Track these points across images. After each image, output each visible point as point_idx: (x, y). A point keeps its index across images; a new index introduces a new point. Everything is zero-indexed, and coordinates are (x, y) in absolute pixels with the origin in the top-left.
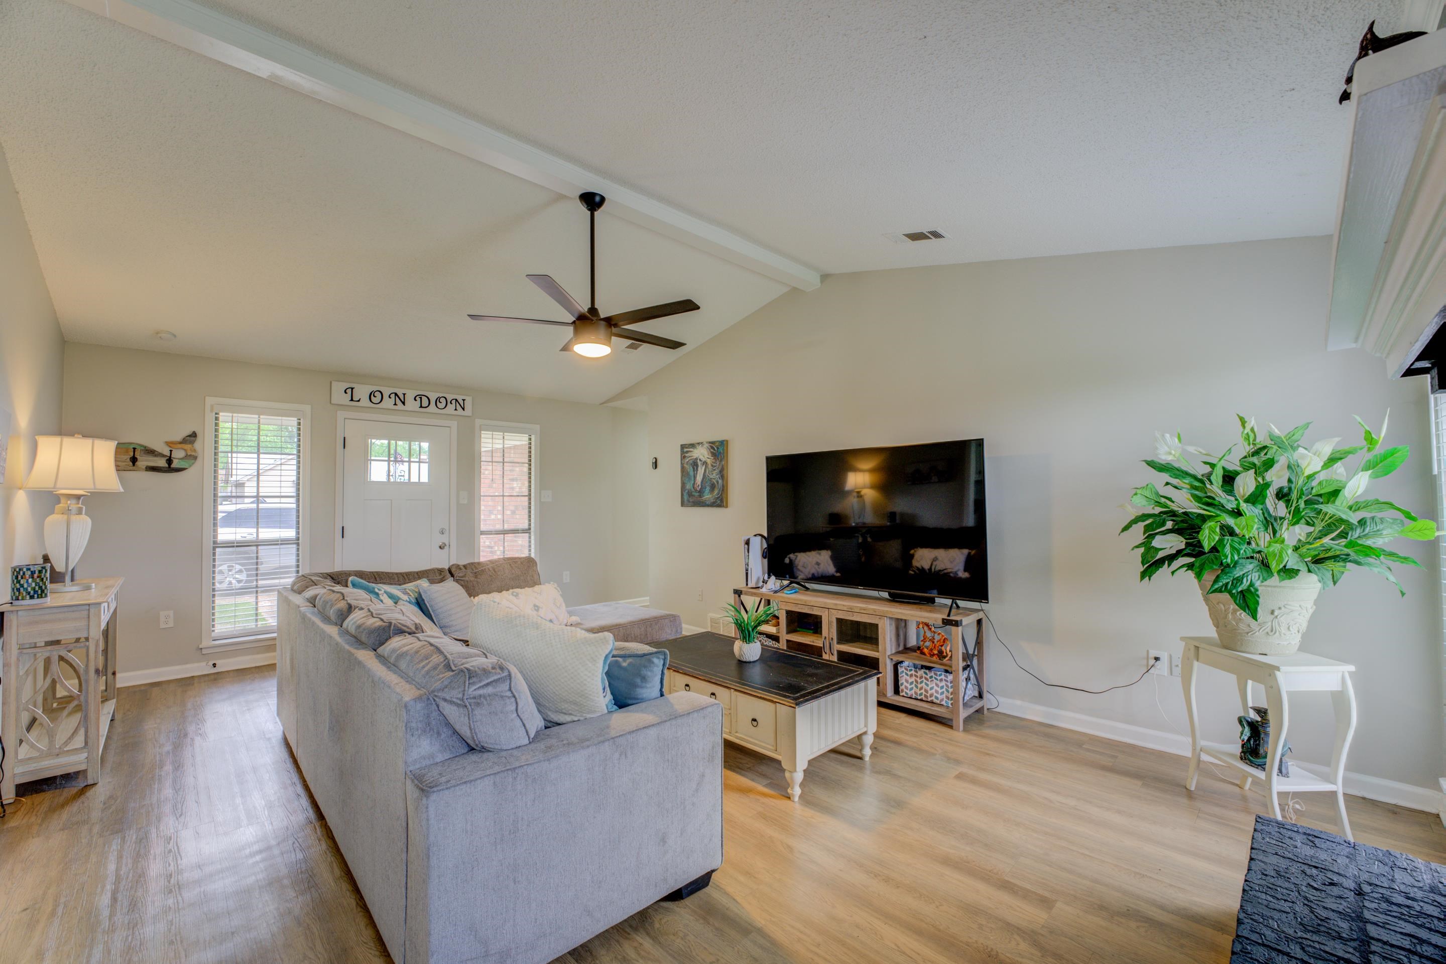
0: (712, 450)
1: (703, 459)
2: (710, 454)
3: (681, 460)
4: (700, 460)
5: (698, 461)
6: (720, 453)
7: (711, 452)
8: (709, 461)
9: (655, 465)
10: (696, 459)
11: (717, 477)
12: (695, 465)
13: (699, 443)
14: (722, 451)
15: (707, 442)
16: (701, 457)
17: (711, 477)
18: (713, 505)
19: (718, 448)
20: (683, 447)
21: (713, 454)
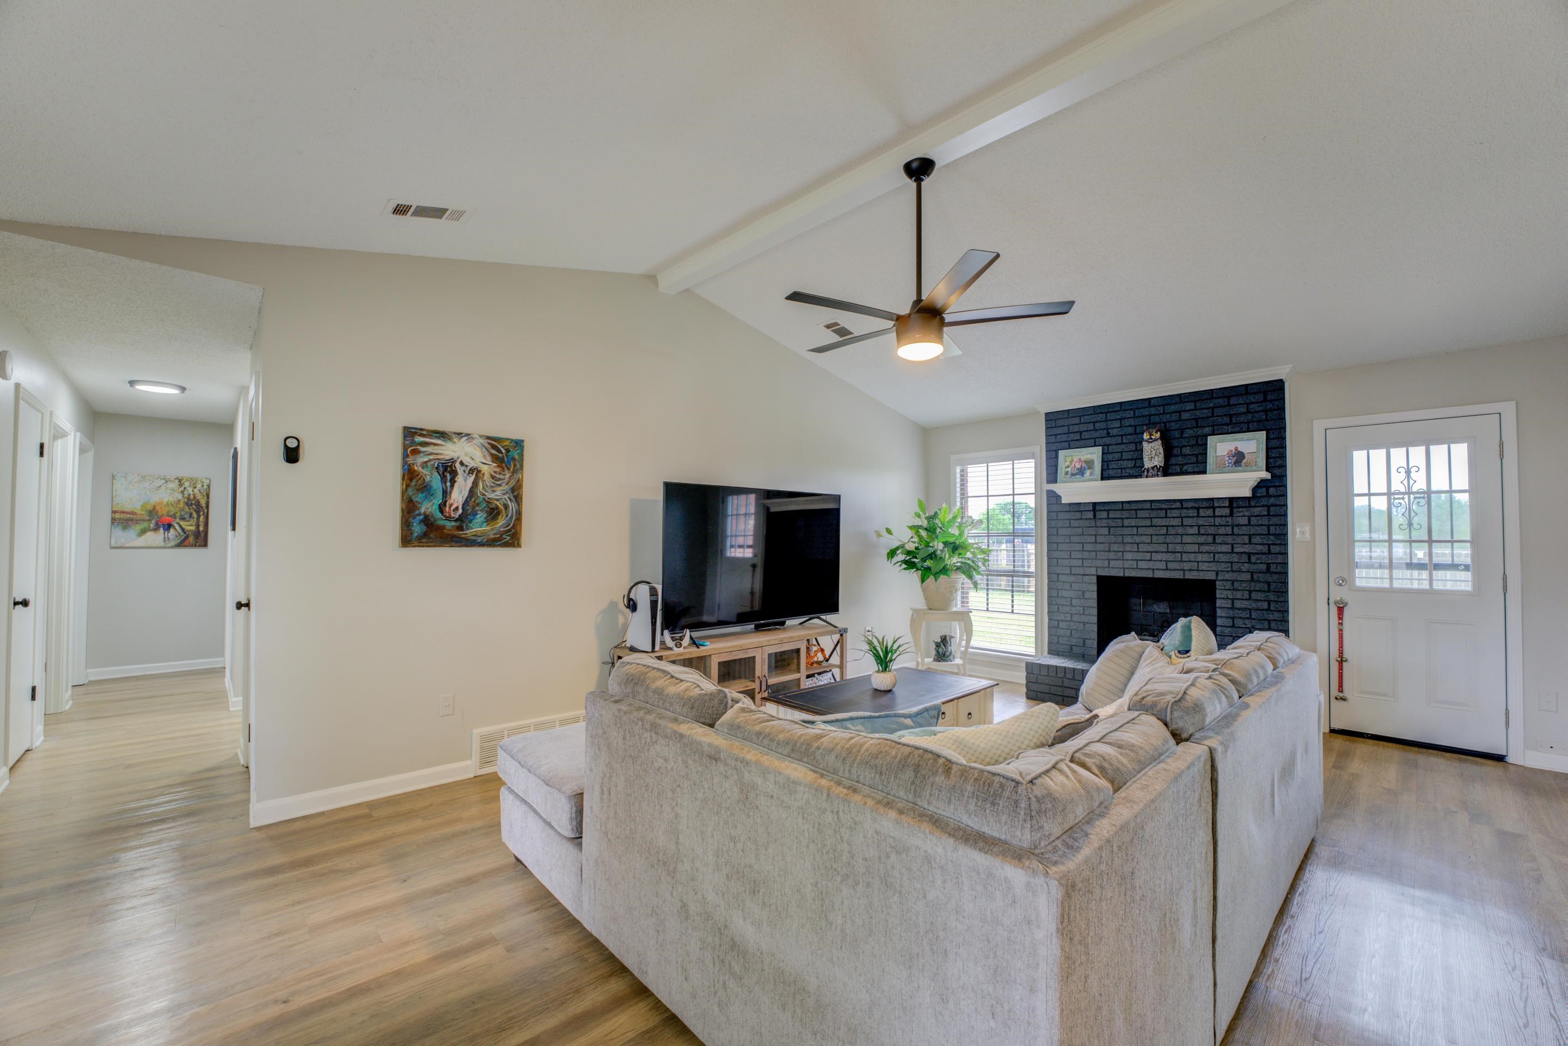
0: (494, 452)
1: (472, 464)
2: (489, 458)
3: (405, 456)
4: (462, 464)
5: (457, 465)
6: (514, 459)
7: (492, 455)
8: (485, 469)
9: (292, 455)
10: (453, 461)
11: (506, 497)
12: (448, 470)
13: (459, 434)
14: (517, 457)
15: (481, 436)
16: (466, 460)
17: (492, 496)
18: (492, 543)
19: (508, 451)
20: (410, 433)
21: (495, 458)
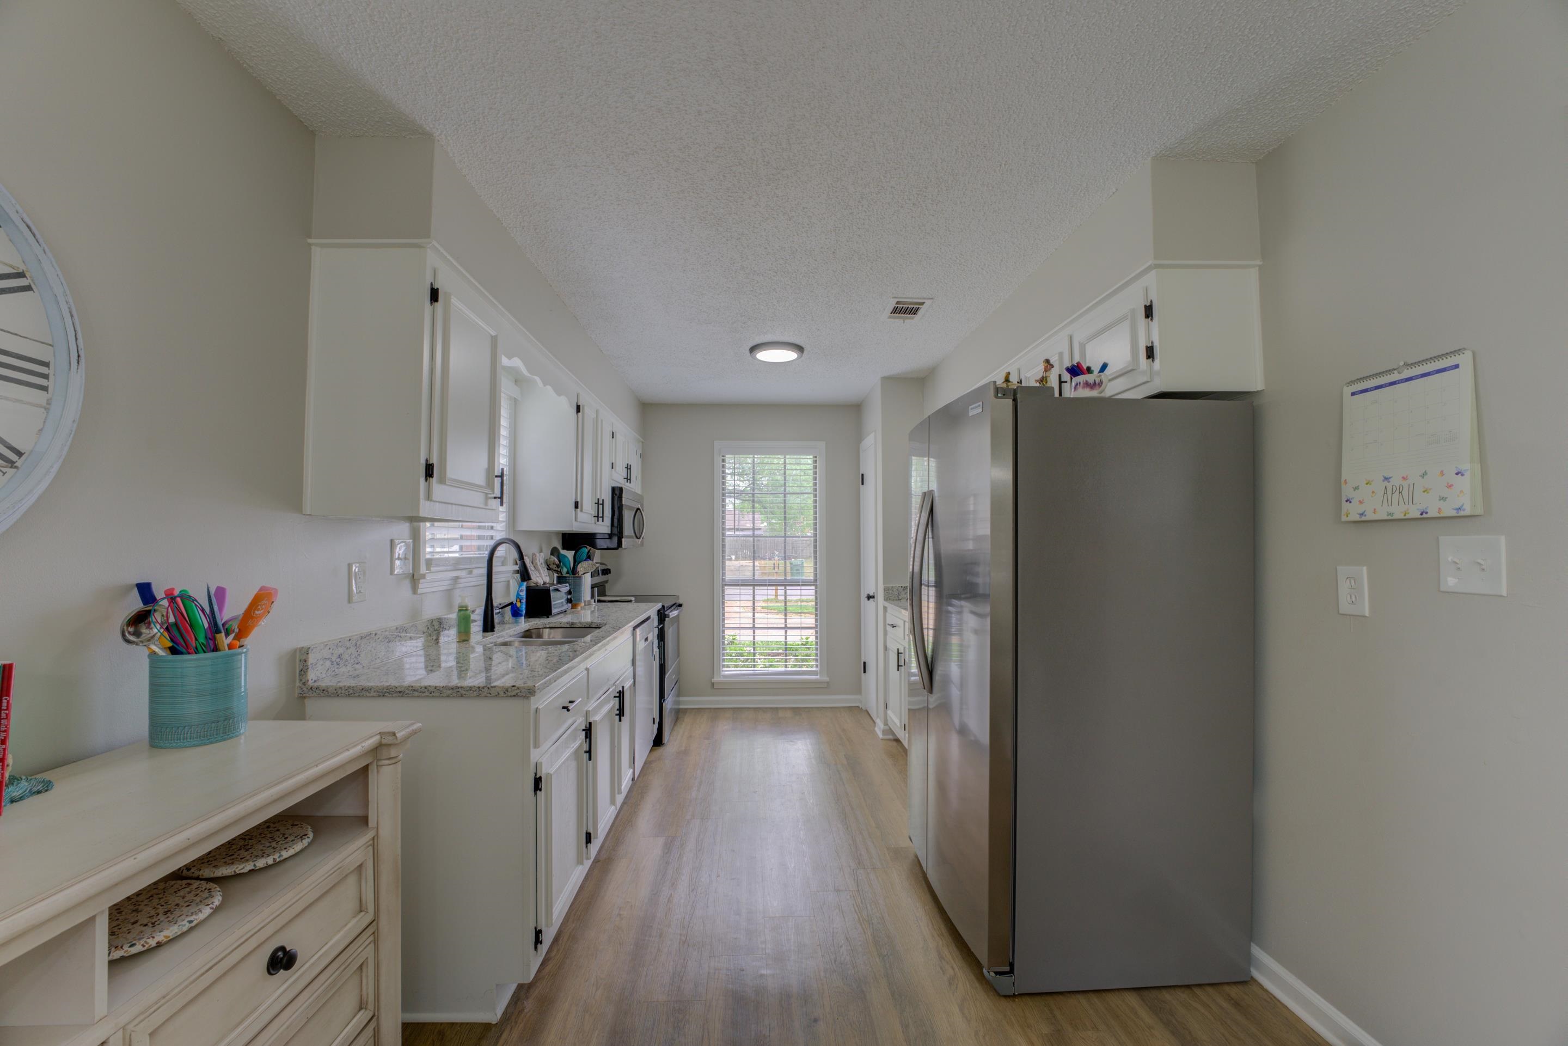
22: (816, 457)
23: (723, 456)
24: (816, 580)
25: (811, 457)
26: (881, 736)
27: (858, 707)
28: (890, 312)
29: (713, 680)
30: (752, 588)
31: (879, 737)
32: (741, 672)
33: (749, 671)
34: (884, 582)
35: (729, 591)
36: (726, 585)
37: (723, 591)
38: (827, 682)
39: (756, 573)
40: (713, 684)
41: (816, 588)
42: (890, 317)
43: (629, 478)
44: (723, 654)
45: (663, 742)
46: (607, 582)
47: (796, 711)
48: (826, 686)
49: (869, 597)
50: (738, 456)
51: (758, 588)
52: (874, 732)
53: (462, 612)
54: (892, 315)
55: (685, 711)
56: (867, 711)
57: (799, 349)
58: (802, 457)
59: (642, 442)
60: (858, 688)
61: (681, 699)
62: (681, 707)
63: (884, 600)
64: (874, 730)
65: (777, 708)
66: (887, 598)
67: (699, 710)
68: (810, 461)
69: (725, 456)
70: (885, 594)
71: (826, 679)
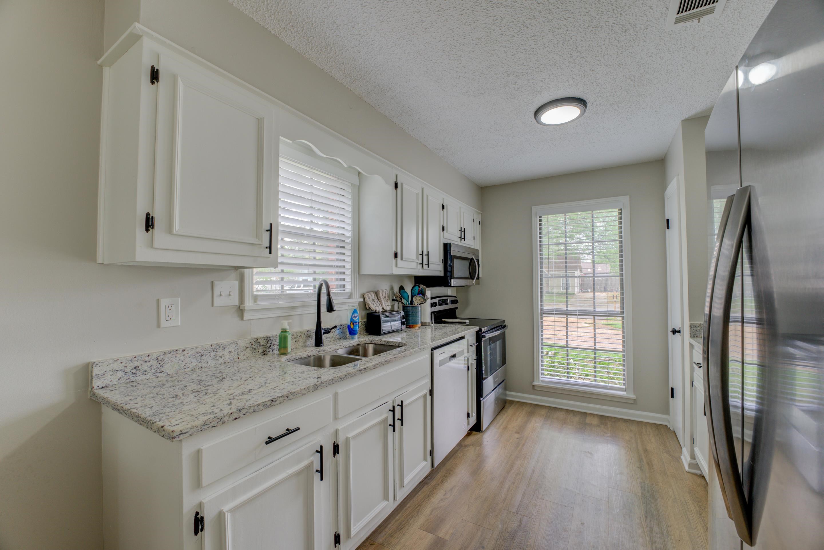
22: (621, 209)
23: (540, 217)
24: (623, 313)
25: (617, 210)
26: (687, 468)
27: (666, 426)
28: (677, 12)
29: (533, 383)
30: (565, 316)
31: (685, 470)
32: (556, 380)
33: (563, 379)
34: (690, 319)
35: (546, 318)
36: (544, 313)
37: (541, 318)
38: (634, 399)
39: (568, 306)
40: (534, 386)
41: (623, 318)
42: (678, 21)
43: (463, 237)
44: (542, 365)
45: (481, 430)
46: (457, 308)
47: (603, 419)
48: (633, 402)
49: (674, 332)
50: (551, 216)
51: (571, 316)
52: (678, 460)
53: (283, 333)
54: (680, 15)
55: (512, 402)
56: (674, 432)
57: (581, 102)
58: (606, 211)
59: (481, 214)
60: (666, 410)
61: (508, 393)
62: (508, 398)
63: (691, 337)
64: (680, 458)
65: (586, 413)
66: (694, 335)
67: (522, 404)
68: (616, 214)
69: (541, 217)
70: (690, 331)
71: (633, 396)
